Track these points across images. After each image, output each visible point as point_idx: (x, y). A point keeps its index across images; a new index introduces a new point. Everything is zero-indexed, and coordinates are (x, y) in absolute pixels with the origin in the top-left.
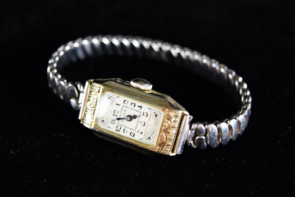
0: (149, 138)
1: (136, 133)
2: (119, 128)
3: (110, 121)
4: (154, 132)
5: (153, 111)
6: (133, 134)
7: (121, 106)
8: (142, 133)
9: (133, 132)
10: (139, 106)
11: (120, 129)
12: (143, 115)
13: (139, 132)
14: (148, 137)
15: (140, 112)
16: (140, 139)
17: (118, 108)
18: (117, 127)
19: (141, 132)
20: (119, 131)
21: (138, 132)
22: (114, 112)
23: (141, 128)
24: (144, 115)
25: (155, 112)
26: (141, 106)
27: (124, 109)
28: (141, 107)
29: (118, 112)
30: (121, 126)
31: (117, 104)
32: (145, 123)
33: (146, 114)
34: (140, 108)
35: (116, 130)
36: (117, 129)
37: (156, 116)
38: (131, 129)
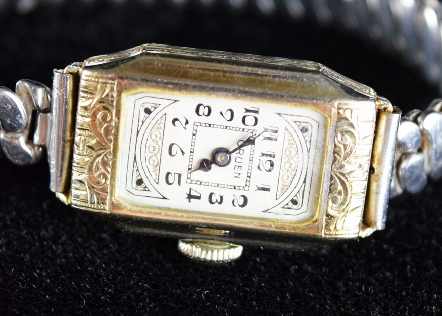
0: (148, 111)
1: (193, 118)
2: (250, 120)
3: (280, 135)
4: (138, 132)
5: (153, 193)
6: (200, 113)
7: (253, 187)
8: (175, 120)
9: (204, 119)
10: (198, 198)
11: (244, 118)
12: (180, 176)
13: (184, 122)
14: (152, 115)
15: (189, 181)
16: (176, 101)
17: (260, 178)
18: (256, 119)
19: (177, 123)
20: (248, 111)
21: (187, 123)
22: (272, 165)
23: (180, 136)
24: (177, 176)
25: (146, 193)
26: (192, 200)
27: (241, 182)
28: (190, 197)
29: (259, 167)
30: (244, 127)
31: (268, 190)
32: (170, 153)
33: (170, 181)
34: (193, 193)
35: (256, 112)
36: (255, 115)
37: (140, 182)
38: (210, 125)
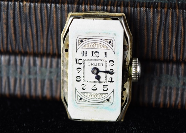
0: (81, 99)
1: (81, 82)
2: (80, 62)
3: (84, 50)
4: (89, 102)
5: (112, 95)
6: (79, 80)
7: (106, 58)
8: (83, 89)
9: (82, 79)
10: (112, 78)
11: (79, 64)
12: (104, 86)
13: (84, 86)
14: (82, 97)
15: (106, 82)
16: (76, 89)
17: (102, 56)
18: (80, 59)
20: (77, 63)
21: (83, 84)
22: (96, 52)
23: (89, 87)
24: (104, 87)
25: (112, 97)
26: (113, 81)
27: (104, 63)
28: (112, 81)
29: (98, 57)
30: (83, 63)
31: (106, 53)
32: (96, 90)
33: (106, 89)
34: (110, 80)
35: (77, 59)
37: (108, 100)
38: (84, 76)
